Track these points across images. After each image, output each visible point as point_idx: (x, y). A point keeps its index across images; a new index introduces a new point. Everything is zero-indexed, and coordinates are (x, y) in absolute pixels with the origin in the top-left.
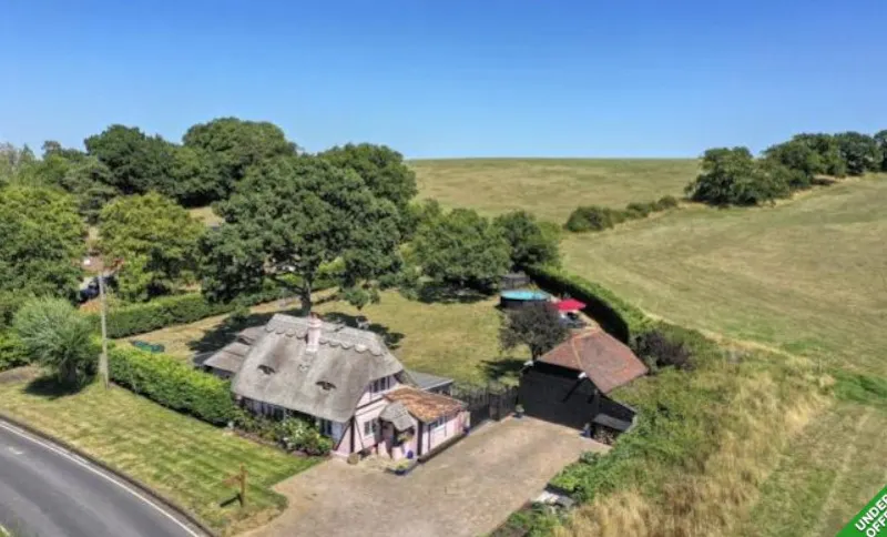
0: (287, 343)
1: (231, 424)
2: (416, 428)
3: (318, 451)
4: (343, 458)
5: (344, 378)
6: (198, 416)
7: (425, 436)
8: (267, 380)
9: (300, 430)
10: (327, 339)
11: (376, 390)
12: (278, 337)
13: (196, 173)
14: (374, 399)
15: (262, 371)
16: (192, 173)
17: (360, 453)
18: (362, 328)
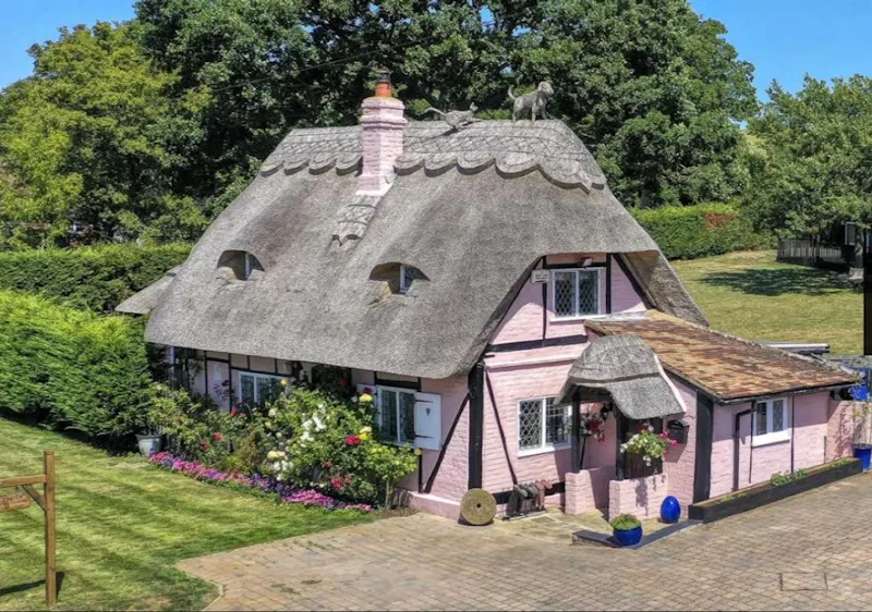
0: (307, 190)
1: (146, 444)
2: (691, 422)
3: (367, 486)
4: (447, 510)
5: (455, 251)
6: (64, 429)
7: (722, 450)
8: (240, 293)
9: (316, 420)
10: (417, 157)
11: (563, 307)
12: (287, 181)
14: (553, 332)
15: (228, 271)
17: (502, 498)
18: (526, 114)
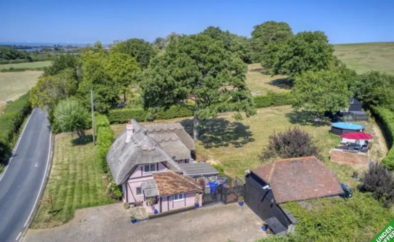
7: (164, 203)
11: (146, 170)
13: (241, 48)
16: (239, 48)
